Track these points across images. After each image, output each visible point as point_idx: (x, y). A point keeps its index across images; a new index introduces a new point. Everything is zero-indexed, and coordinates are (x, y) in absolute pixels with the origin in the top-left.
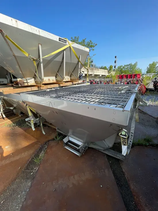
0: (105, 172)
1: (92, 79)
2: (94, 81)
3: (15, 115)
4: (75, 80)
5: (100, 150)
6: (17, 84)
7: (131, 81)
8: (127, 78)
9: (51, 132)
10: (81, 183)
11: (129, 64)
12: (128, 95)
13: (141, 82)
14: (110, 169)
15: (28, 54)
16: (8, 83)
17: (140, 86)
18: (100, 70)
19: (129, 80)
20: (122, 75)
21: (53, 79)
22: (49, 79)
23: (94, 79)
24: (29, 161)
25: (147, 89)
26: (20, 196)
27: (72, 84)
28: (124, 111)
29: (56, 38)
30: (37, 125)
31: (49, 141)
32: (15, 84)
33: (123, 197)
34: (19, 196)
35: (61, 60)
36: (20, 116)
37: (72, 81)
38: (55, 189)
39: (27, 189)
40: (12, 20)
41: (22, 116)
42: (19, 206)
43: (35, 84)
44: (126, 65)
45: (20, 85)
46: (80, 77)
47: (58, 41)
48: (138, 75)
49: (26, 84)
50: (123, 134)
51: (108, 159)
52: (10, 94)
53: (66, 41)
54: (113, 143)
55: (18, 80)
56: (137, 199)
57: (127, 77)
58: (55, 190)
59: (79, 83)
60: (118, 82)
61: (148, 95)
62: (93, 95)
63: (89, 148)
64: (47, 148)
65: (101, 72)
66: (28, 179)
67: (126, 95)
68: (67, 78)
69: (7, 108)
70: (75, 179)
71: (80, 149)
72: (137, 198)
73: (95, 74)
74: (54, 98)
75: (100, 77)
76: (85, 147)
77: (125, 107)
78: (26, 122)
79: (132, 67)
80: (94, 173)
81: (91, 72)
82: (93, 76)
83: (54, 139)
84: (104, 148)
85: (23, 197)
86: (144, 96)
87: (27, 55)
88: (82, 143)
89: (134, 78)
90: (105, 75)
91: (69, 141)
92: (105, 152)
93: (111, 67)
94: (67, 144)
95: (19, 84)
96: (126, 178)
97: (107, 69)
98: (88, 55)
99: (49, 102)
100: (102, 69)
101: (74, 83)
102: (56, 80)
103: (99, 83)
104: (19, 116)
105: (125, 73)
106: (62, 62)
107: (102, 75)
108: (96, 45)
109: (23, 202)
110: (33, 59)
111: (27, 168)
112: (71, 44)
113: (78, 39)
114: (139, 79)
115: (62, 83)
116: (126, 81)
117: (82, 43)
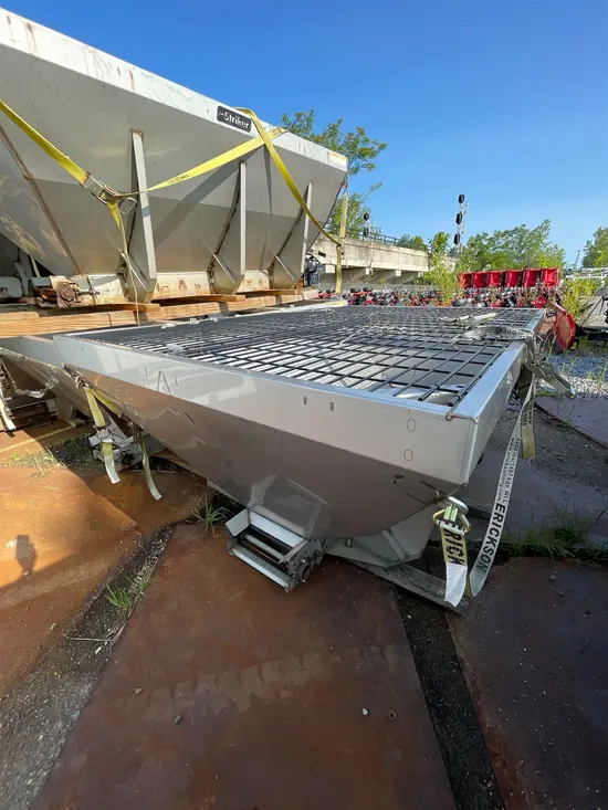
0: (383, 656)
1: (360, 286)
2: (371, 295)
3: (55, 418)
4: (288, 289)
5: (371, 569)
6: (52, 297)
7: (519, 298)
8: (504, 284)
9: (184, 492)
10: (284, 694)
11: (516, 229)
12: (488, 350)
13: (558, 302)
14: (406, 647)
15: (84, 173)
16: (24, 295)
17: (554, 318)
18: (395, 249)
19: (509, 291)
20: (484, 271)
21: (196, 281)
22: (182, 282)
23: (368, 286)
24: (91, 602)
25: (580, 331)
26: (46, 737)
27: (275, 303)
28: (453, 417)
29: (204, 107)
30: (135, 462)
31: (173, 525)
32: (45, 300)
33: (446, 760)
34: (41, 737)
35: (229, 204)
36: (74, 425)
37: (274, 291)
38: (179, 717)
39: (73, 709)
40: (9, 22)
41: (79, 426)
42: (36, 778)
43: (122, 300)
44: (503, 231)
45: (61, 304)
46: (309, 276)
47: (216, 121)
48: (550, 271)
49: (87, 300)
50: (446, 517)
51: (400, 603)
52: (20, 338)
53: (249, 121)
54: (423, 545)
55: (56, 281)
56: (505, 771)
57: (501, 280)
58: (178, 723)
59: (306, 299)
60: (462, 301)
61: (582, 355)
62: (341, 345)
63: (328, 558)
64: (164, 553)
65: (400, 261)
66: (80, 670)
67: (478, 350)
68: (255, 279)
69: (19, 392)
70: (263, 680)
71: (291, 564)
72: (504, 764)
73: (377, 265)
74: (178, 354)
75: (395, 280)
76: (310, 554)
77: (460, 400)
78: (94, 448)
79: (527, 239)
80: (339, 658)
81: (361, 258)
82: (367, 273)
83: (193, 520)
84: (387, 560)
85: (56, 742)
86: (567, 356)
87: (80, 176)
88: (299, 539)
89: (530, 285)
90: (417, 272)
91: (251, 530)
92: (390, 577)
93: (440, 241)
94: (240, 540)
95: (59, 299)
96: (469, 684)
97: (425, 249)
98: (343, 184)
99: (157, 374)
100: (404, 247)
101: (286, 299)
102: (211, 284)
103: (388, 300)
104: (69, 425)
105: (498, 264)
106: (235, 210)
107: (404, 272)
108: (383, 147)
109: (54, 761)
110: (108, 195)
111: (82, 629)
112: (271, 136)
113: (309, 121)
114: (549, 289)
115: (234, 300)
116: (498, 297)
117: (327, 139)
